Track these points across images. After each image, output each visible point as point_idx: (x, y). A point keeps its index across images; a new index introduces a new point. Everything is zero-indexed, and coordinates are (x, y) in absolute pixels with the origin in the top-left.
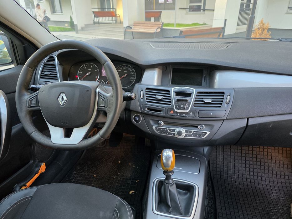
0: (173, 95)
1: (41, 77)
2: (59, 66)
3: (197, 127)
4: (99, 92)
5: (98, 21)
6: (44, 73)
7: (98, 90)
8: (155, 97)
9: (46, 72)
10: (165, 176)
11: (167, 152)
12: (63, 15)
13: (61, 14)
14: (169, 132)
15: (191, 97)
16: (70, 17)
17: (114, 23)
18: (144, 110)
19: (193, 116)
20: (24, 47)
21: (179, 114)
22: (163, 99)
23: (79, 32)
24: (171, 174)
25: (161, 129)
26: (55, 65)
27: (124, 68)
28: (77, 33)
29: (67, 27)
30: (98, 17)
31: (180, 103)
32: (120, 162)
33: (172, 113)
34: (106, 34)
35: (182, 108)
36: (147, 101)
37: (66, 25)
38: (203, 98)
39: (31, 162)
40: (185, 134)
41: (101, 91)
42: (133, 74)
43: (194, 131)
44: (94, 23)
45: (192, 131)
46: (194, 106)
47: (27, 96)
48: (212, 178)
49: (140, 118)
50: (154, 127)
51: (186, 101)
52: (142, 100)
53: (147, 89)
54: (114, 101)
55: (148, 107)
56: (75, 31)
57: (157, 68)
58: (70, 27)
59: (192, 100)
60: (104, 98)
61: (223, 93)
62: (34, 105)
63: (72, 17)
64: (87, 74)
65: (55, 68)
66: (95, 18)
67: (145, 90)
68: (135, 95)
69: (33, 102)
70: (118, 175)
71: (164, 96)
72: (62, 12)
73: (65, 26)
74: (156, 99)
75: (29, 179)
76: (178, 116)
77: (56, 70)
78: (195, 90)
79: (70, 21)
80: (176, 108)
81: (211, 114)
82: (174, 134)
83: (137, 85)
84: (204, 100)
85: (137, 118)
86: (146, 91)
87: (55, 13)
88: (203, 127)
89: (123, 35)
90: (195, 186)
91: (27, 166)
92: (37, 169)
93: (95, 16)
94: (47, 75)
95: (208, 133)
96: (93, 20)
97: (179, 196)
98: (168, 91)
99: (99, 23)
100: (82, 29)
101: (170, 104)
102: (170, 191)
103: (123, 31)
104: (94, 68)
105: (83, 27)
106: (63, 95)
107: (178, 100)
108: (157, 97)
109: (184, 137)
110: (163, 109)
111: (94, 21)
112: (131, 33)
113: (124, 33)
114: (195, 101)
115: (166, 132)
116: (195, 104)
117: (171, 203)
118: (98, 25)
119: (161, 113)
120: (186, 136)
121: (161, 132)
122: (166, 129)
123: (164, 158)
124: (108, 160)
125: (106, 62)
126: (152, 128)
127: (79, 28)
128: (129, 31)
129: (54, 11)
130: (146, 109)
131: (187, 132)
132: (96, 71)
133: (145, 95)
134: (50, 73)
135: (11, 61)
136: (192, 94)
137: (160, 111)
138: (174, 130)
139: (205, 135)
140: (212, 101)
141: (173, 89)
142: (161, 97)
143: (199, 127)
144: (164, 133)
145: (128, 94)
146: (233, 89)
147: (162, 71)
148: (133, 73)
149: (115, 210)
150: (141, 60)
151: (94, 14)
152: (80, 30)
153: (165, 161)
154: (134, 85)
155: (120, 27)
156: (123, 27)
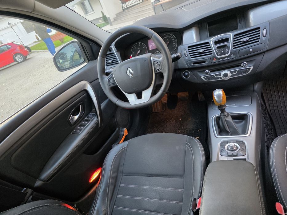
0: (212, 44)
1: (107, 65)
2: (117, 52)
3: (240, 65)
4: (153, 60)
5: (127, 6)
6: (108, 62)
7: (152, 58)
8: (197, 52)
9: (109, 60)
10: (220, 110)
11: (217, 91)
12: (95, 12)
13: (93, 12)
14: (216, 77)
15: (229, 42)
16: (101, 12)
17: (141, 2)
18: (190, 65)
19: (234, 57)
20: (91, 46)
21: (221, 60)
22: (205, 51)
23: (113, 24)
24: (224, 107)
25: (209, 77)
26: (113, 53)
27: (166, 37)
28: (111, 25)
29: (101, 23)
30: (125, 3)
31: (220, 49)
32: (180, 119)
33: (215, 60)
34: (137, 16)
35: (222, 53)
36: (192, 58)
37: (100, 21)
38: (240, 39)
39: (117, 129)
40: (231, 74)
41: (154, 59)
42: (174, 40)
43: (238, 70)
44: (123, 10)
45: (236, 70)
46: (233, 48)
47: (106, 78)
48: (270, 113)
49: (188, 74)
50: (202, 77)
51: (225, 46)
52: (187, 58)
53: (189, 47)
54: (166, 62)
55: (193, 62)
56: (109, 24)
57: (193, 27)
58: (104, 22)
59: (230, 43)
60: (158, 63)
61: (259, 28)
62: (112, 83)
63: (103, 12)
64: (138, 52)
65: (115, 55)
66: (123, 4)
67: (187, 49)
68: (180, 54)
69: (111, 81)
70: (182, 129)
71: (205, 48)
72: (93, 11)
73: (99, 23)
74: (199, 53)
75: (120, 140)
76: (221, 61)
77: (115, 57)
78: (231, 34)
79: (102, 16)
80: (218, 55)
81: (251, 50)
82: (221, 78)
83: (179, 47)
84: (242, 40)
85: (186, 74)
86: (189, 50)
87: (88, 13)
88: (245, 64)
89: (153, 11)
90: (248, 114)
91: (116, 132)
92: (122, 133)
93: (122, 3)
94: (110, 63)
95: (252, 68)
96: (121, 7)
97: (235, 124)
98: (208, 43)
99: (128, 8)
100: (115, 20)
101: (212, 54)
102: (226, 121)
103: (152, 7)
104: (142, 46)
105: (115, 18)
106: (130, 69)
107: (218, 48)
108: (199, 51)
109: (230, 78)
110: (206, 60)
111: (123, 8)
112: (160, 6)
113: (153, 9)
114: (234, 44)
115: (214, 78)
116: (233, 46)
117: (229, 129)
118: (127, 10)
119: (206, 63)
120: (231, 76)
121: (209, 79)
122: (213, 75)
123: (215, 97)
124: (170, 120)
125: (152, 34)
126: (201, 78)
127: (112, 20)
128: (158, 5)
129: (86, 12)
130: (192, 65)
131: (231, 72)
132: (144, 47)
133: (188, 53)
134: (112, 60)
135: (84, 60)
136: (229, 39)
137: (205, 62)
138: (220, 75)
139: (249, 70)
140: (250, 39)
141: (211, 40)
142: (202, 50)
143: (242, 65)
144: (212, 79)
145: (175, 55)
146: (268, 21)
147: (198, 28)
148: (174, 38)
149: (186, 144)
150: (178, 25)
151: (121, 1)
152: (113, 21)
153: (217, 99)
154: (177, 49)
155: (148, 4)
156: (151, 3)
